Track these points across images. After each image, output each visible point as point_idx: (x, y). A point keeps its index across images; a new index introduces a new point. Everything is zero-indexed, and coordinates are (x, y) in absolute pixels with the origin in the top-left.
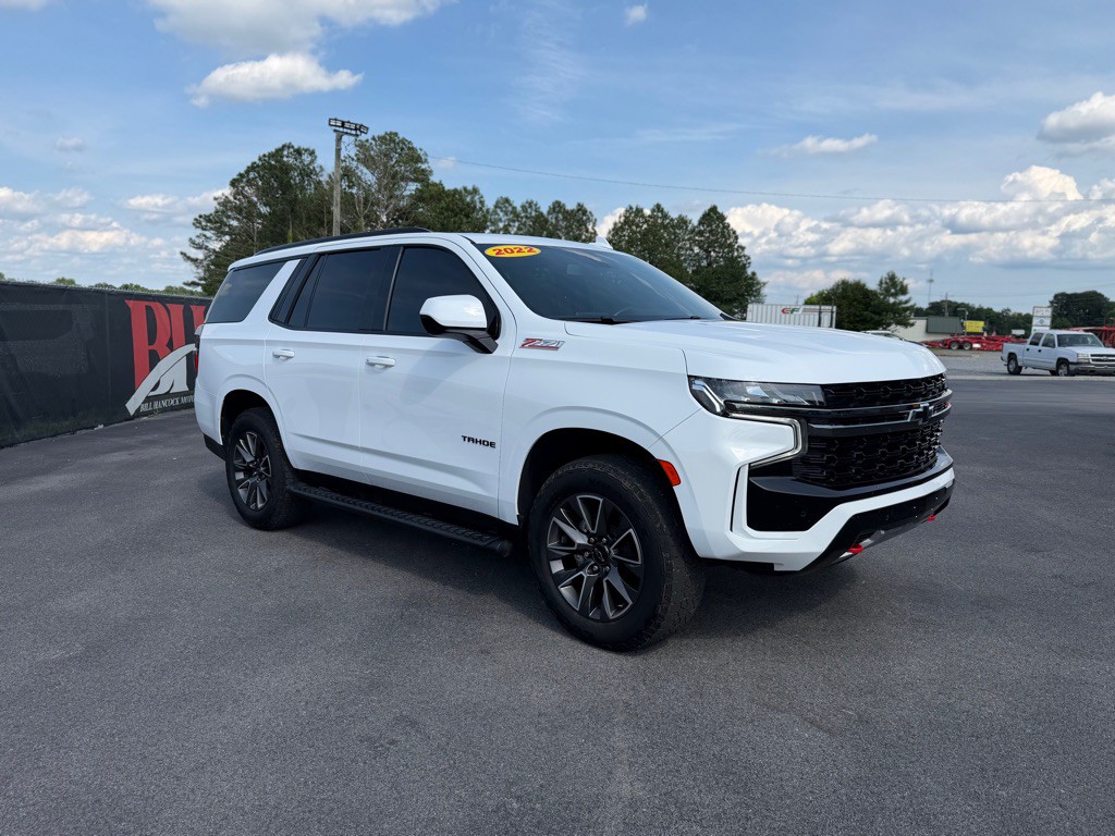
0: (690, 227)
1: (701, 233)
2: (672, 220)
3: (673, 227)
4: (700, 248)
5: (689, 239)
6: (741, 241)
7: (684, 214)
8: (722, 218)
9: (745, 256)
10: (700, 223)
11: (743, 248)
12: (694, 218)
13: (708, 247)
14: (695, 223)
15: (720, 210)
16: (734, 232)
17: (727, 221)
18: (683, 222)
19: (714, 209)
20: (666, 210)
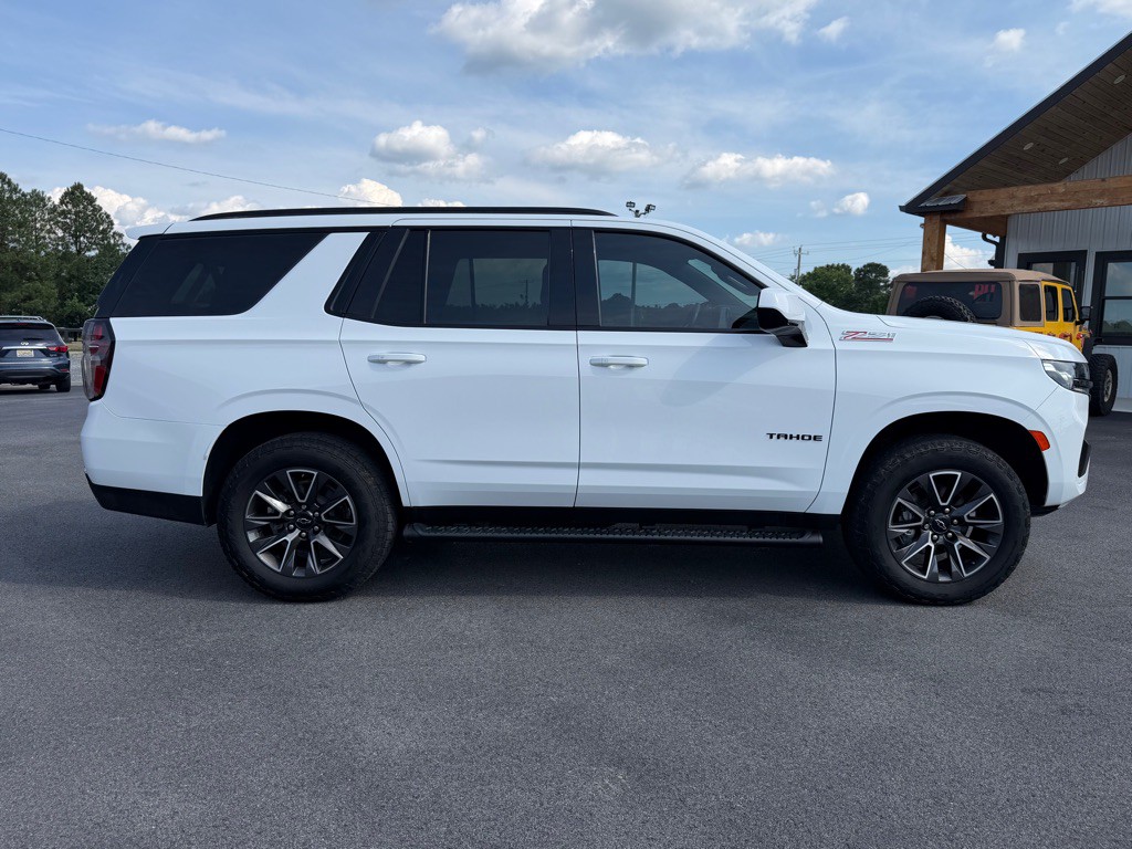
0: (49, 205)
1: (64, 213)
2: (24, 195)
3: (26, 202)
4: (64, 231)
5: (49, 220)
6: (117, 228)
7: (39, 189)
8: (91, 200)
9: (124, 245)
10: (62, 202)
11: (121, 236)
12: (55, 196)
13: (75, 231)
14: (57, 202)
15: (86, 189)
16: (108, 216)
17: (97, 203)
18: (38, 199)
19: (79, 187)
20: (14, 181)
